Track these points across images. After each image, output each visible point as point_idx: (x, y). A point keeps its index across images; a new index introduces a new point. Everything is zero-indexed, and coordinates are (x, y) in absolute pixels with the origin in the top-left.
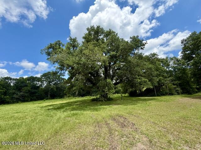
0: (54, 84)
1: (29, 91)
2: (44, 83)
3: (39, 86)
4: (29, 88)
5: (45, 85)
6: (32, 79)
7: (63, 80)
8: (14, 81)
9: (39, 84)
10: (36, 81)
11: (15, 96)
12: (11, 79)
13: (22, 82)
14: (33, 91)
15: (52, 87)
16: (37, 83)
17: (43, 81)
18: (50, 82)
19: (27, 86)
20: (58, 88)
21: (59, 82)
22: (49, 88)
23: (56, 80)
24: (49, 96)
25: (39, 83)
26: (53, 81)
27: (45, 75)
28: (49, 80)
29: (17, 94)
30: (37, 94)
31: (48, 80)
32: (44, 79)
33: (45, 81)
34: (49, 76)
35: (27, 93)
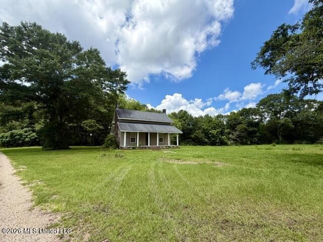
0: (285, 116)
1: (246, 130)
2: (266, 116)
3: (258, 121)
4: (244, 126)
5: (268, 119)
6: (246, 112)
7: (308, 104)
8: (226, 119)
9: (256, 119)
10: (252, 115)
11: (231, 136)
12: (222, 117)
13: (235, 119)
14: (251, 129)
15: (282, 122)
16: (254, 117)
17: (263, 112)
18: (276, 113)
19: (241, 123)
20: (298, 122)
21: (297, 110)
22: (278, 123)
23: (288, 108)
24: (280, 138)
25: (257, 117)
26: (283, 110)
27: (263, 103)
28: (273, 110)
29: (233, 134)
30: (258, 134)
31: (271, 110)
32: (263, 109)
33: (266, 112)
34: (272, 102)
35: (243, 132)
